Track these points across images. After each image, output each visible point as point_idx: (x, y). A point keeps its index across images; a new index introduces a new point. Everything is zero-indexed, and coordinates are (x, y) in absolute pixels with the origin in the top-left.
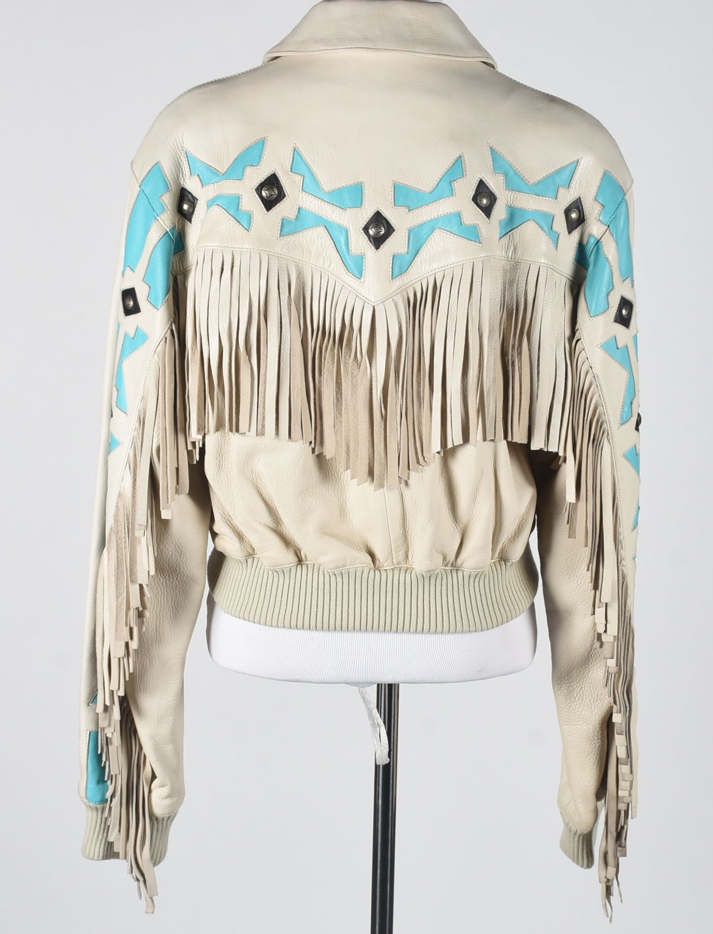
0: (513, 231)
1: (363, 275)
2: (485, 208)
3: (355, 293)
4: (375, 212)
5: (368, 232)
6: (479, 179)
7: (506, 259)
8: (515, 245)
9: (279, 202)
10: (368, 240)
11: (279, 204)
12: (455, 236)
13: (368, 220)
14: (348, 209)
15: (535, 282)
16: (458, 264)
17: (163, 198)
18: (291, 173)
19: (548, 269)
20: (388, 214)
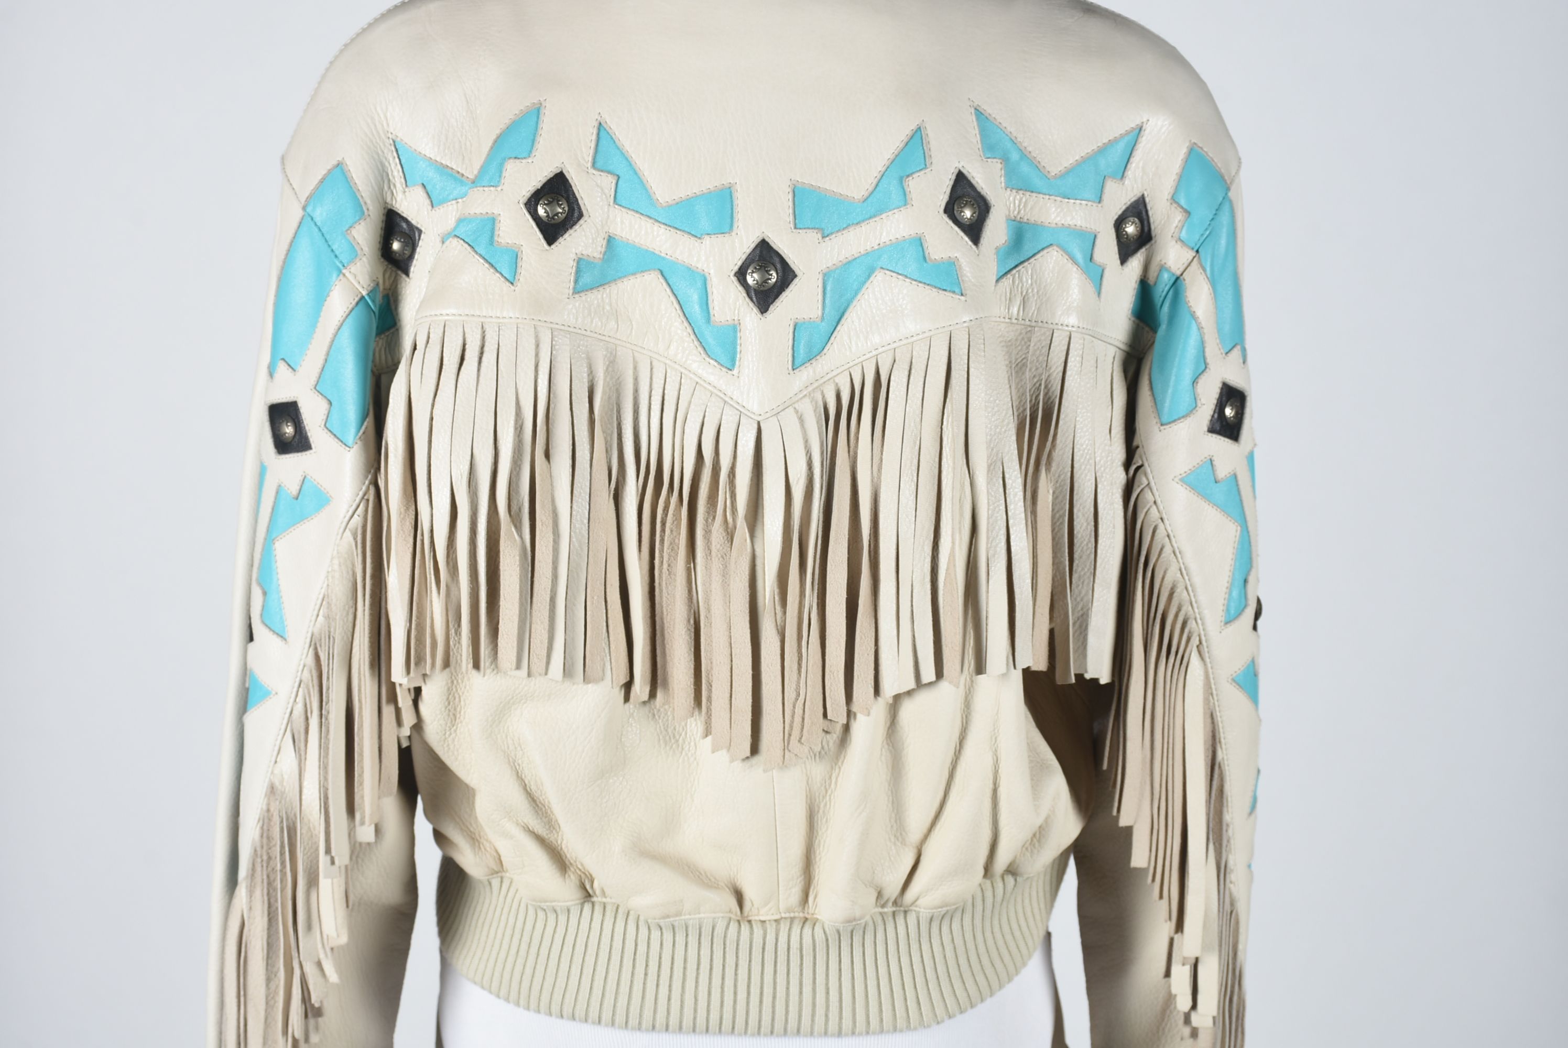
0: (1020, 267)
1: (737, 363)
2: (969, 225)
3: (721, 398)
4: (757, 241)
5: (745, 279)
6: (957, 171)
7: (1007, 320)
8: (1024, 294)
9: (571, 227)
10: (745, 295)
11: (570, 232)
12: (914, 282)
13: (744, 257)
14: (707, 238)
15: (1063, 364)
16: (921, 337)
17: (354, 232)
18: (594, 172)
19: (1086, 337)
20: (783, 244)
